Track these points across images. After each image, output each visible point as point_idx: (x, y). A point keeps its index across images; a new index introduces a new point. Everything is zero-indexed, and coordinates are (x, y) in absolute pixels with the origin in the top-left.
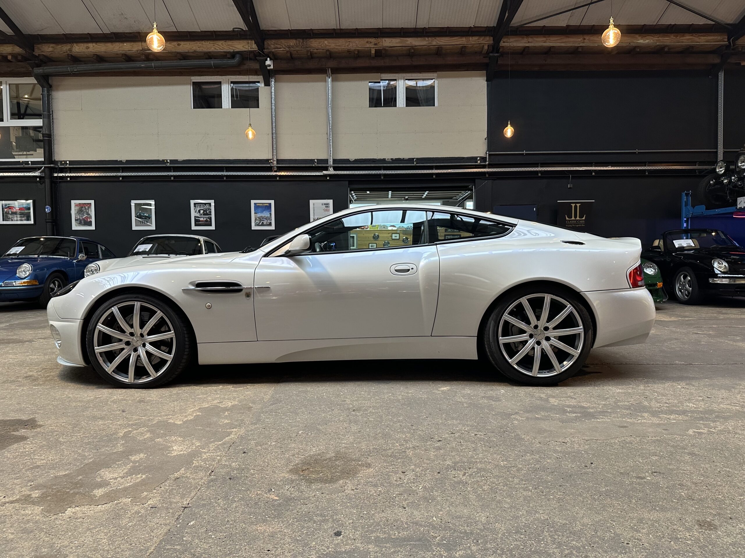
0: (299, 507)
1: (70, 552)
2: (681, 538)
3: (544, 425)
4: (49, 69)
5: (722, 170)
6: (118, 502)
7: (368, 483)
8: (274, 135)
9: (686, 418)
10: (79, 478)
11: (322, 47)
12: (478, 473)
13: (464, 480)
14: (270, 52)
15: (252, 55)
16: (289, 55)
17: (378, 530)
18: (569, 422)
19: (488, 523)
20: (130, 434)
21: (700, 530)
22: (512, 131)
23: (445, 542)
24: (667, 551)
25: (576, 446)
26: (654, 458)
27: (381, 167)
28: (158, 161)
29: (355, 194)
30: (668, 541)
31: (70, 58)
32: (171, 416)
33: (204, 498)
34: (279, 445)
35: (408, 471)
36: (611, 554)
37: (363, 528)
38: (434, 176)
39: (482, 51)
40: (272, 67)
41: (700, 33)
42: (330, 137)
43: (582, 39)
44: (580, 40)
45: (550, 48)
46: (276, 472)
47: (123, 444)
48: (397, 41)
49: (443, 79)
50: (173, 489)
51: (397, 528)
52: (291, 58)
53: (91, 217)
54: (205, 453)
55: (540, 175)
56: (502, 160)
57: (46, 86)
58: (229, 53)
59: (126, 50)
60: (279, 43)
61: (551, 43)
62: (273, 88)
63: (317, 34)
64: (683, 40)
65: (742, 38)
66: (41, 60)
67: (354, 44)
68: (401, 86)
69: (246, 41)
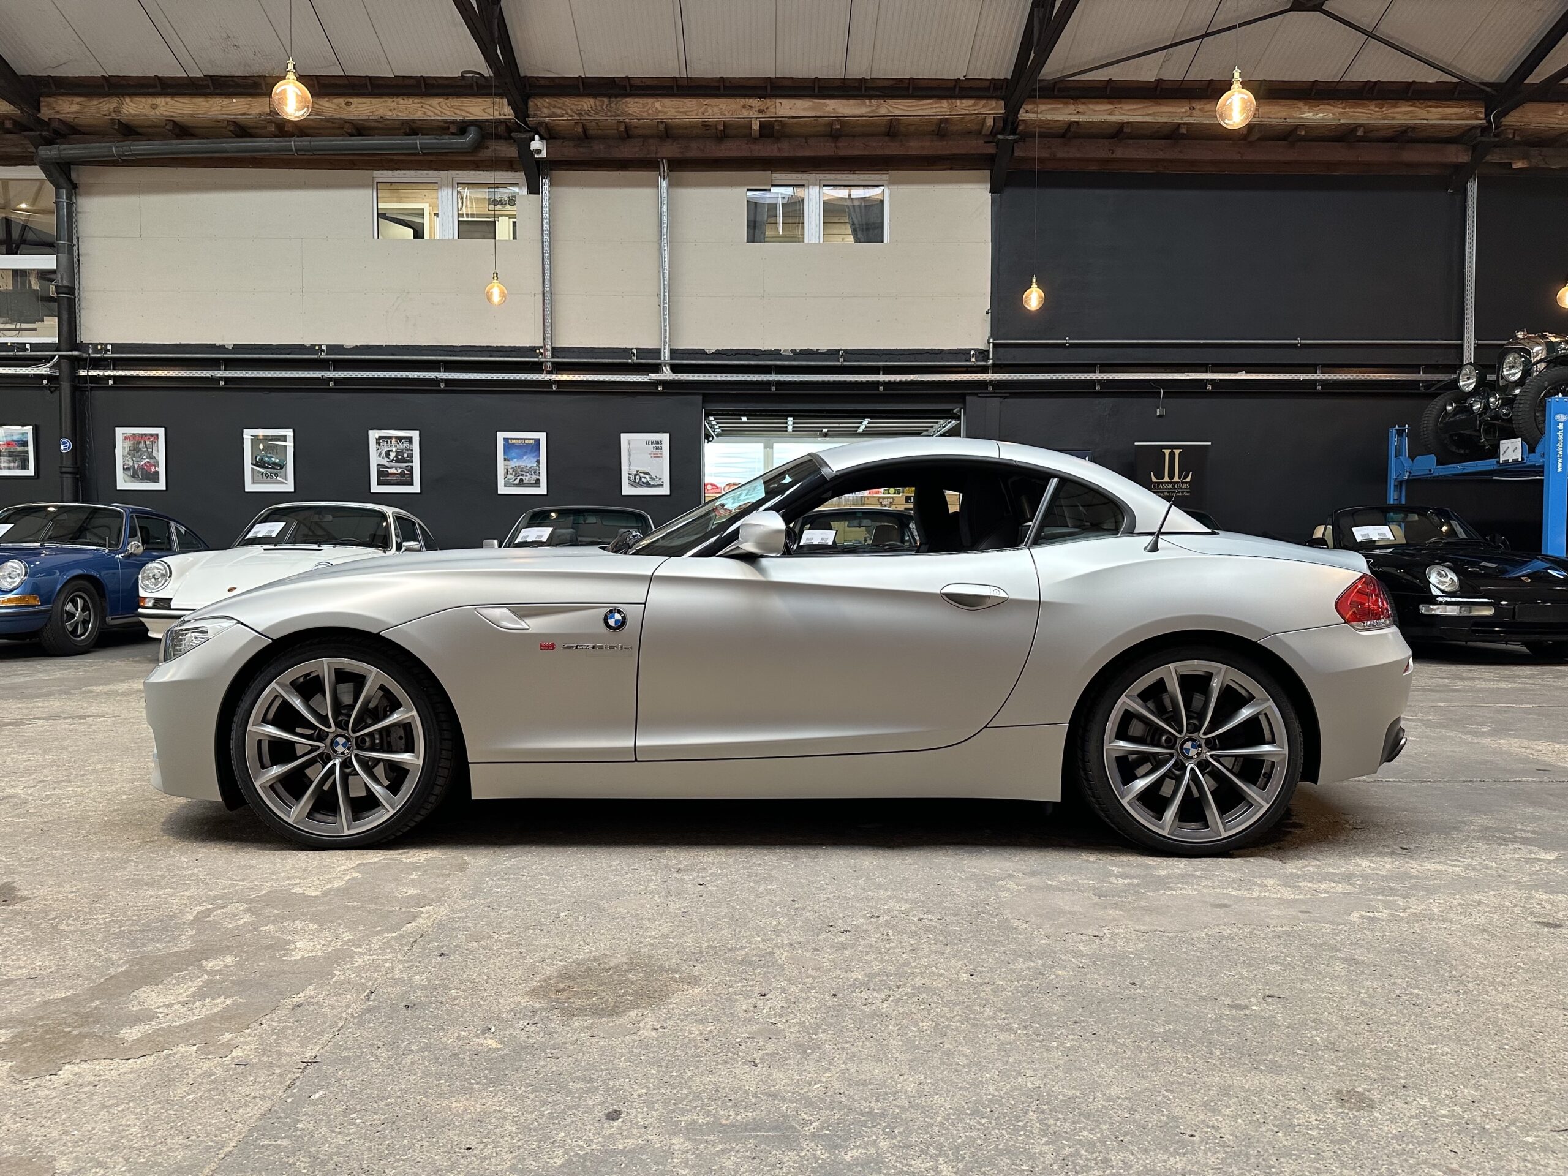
0: (542, 1063)
1: (62, 1153)
2: (1299, 1125)
3: (1063, 901)
4: (71, 149)
5: (1470, 384)
6: (171, 1052)
7: (688, 1015)
8: (548, 296)
9: (1349, 889)
10: (94, 1005)
11: (649, 115)
12: (914, 995)
13: (883, 1011)
14: (540, 124)
15: (502, 129)
16: (580, 130)
17: (695, 1108)
18: (1113, 896)
19: (921, 1094)
20: (209, 916)
21: (1340, 1110)
22: (1041, 297)
23: (827, 1132)
24: (1267, 1151)
25: (1120, 943)
26: (1273, 968)
27: (770, 366)
28: (301, 348)
29: (718, 423)
30: (1272, 1130)
31: (116, 127)
32: (298, 881)
33: (349, 1044)
34: (516, 939)
35: (773, 991)
36: (1156, 1155)
37: (665, 1104)
38: (881, 388)
39: (982, 129)
40: (544, 155)
41: (1429, 100)
42: (664, 303)
43: (1187, 108)
44: (1183, 110)
45: (1122, 125)
46: (504, 993)
47: (191, 936)
48: (806, 106)
49: (900, 187)
50: (286, 1027)
51: (735, 1105)
52: (585, 135)
53: (157, 464)
54: (360, 954)
55: (1098, 388)
56: (1020, 357)
57: (65, 185)
58: (454, 122)
59: (234, 112)
60: (560, 105)
61: (1124, 114)
62: (546, 198)
63: (638, 87)
64: (1395, 115)
65: (1511, 114)
66: (55, 132)
67: (716, 110)
68: (814, 198)
69: (489, 101)
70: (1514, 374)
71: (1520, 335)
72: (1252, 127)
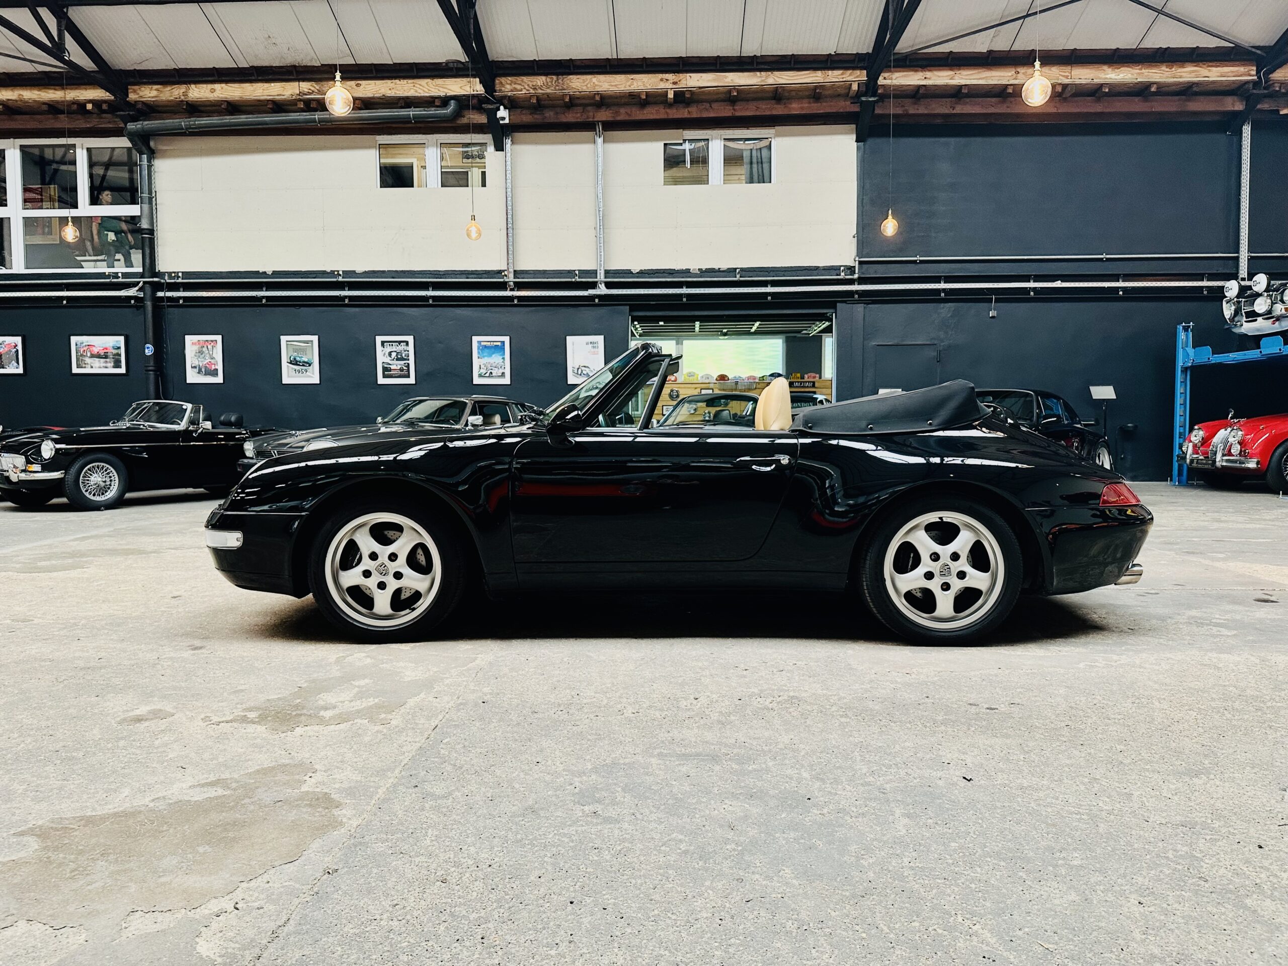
4: (151, 124)
6: (353, 722)
8: (510, 230)
10: (298, 701)
11: (588, 88)
14: (505, 97)
16: (535, 101)
17: (662, 747)
19: (792, 743)
20: (344, 659)
22: (895, 225)
25: (923, 677)
26: (1019, 690)
27: (682, 282)
28: (323, 273)
29: (641, 326)
31: (185, 107)
33: (456, 719)
35: (702, 697)
36: (926, 770)
38: (769, 298)
39: (849, 92)
40: (507, 121)
41: (1211, 61)
42: (600, 234)
43: (1013, 72)
44: (1010, 74)
45: (961, 87)
47: (338, 669)
48: (710, 78)
49: (785, 139)
50: (415, 712)
51: (684, 746)
52: (539, 104)
53: (216, 363)
55: (943, 295)
56: (881, 271)
57: (146, 151)
58: (439, 97)
59: (273, 94)
60: (519, 82)
61: (962, 78)
62: (508, 155)
63: (579, 66)
64: (1184, 75)
65: (1279, 70)
66: (138, 110)
67: (640, 83)
68: (716, 149)
69: (465, 80)
72: (1065, 86)
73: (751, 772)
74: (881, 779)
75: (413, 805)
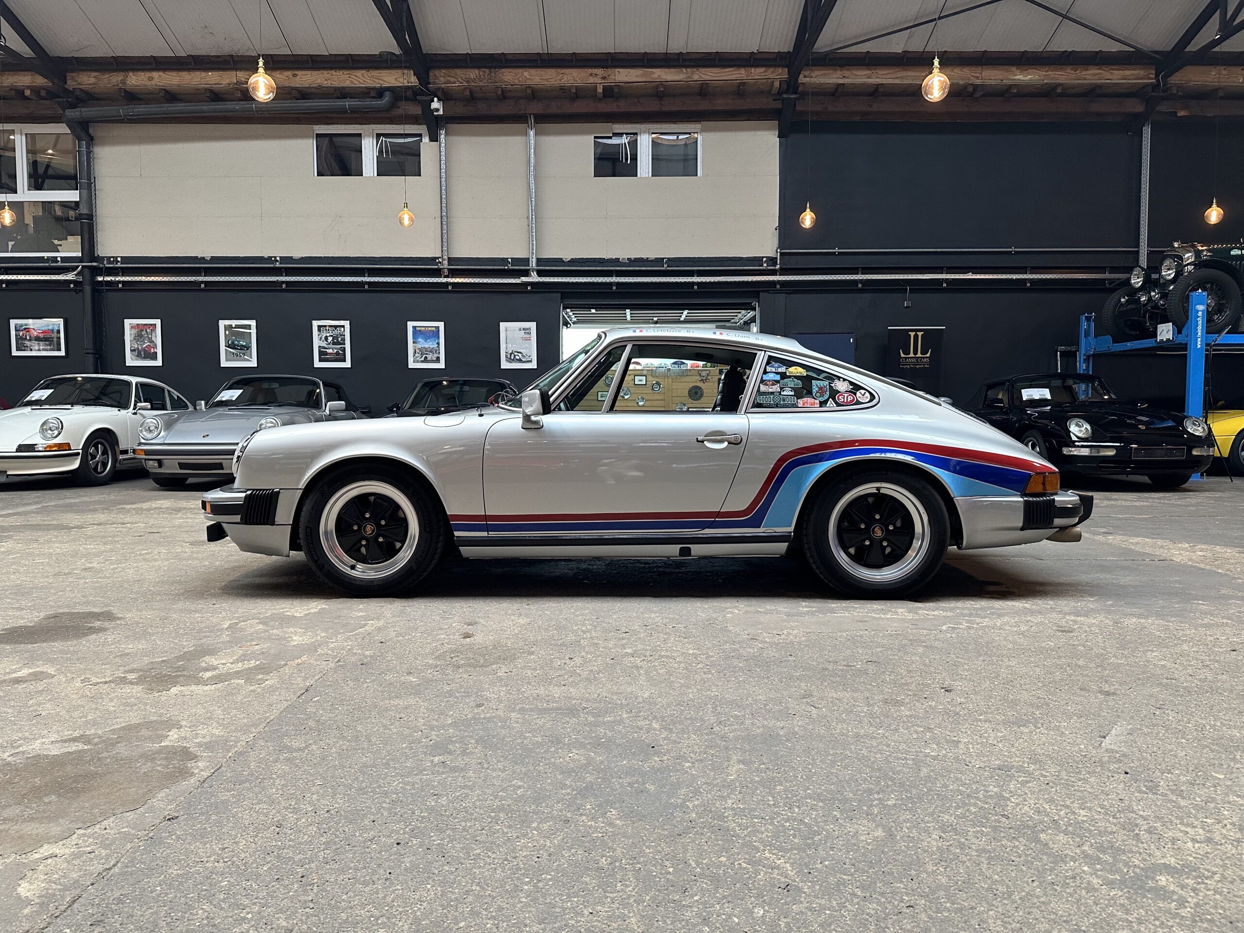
0: (441, 686)
3: (765, 618)
4: (89, 111)
5: (1139, 282)
6: (231, 682)
7: (526, 667)
8: (445, 219)
11: (519, 81)
14: (440, 88)
15: (409, 93)
16: (468, 94)
17: (525, 702)
18: (797, 616)
19: (651, 697)
20: (237, 626)
21: (883, 706)
22: (812, 218)
23: (596, 711)
25: (791, 637)
26: (879, 649)
27: (612, 271)
28: (261, 259)
29: (574, 314)
31: (123, 94)
32: (288, 610)
35: (577, 657)
38: (696, 287)
39: (772, 88)
40: (441, 112)
41: (1113, 64)
42: (533, 224)
45: (878, 86)
46: (419, 658)
47: (228, 634)
48: (638, 74)
49: (710, 134)
50: (293, 673)
51: (547, 701)
52: (472, 97)
53: (155, 347)
54: (332, 643)
55: (860, 286)
56: (801, 263)
57: (85, 138)
58: (373, 89)
59: (211, 82)
60: (453, 75)
61: (879, 78)
62: (443, 145)
63: (511, 61)
64: (1088, 77)
65: (1177, 74)
66: (77, 98)
67: (570, 78)
68: (645, 143)
69: (400, 71)
70: (1170, 275)
71: (1176, 245)
72: (976, 87)
73: (604, 723)
74: (726, 728)
75: (267, 757)
